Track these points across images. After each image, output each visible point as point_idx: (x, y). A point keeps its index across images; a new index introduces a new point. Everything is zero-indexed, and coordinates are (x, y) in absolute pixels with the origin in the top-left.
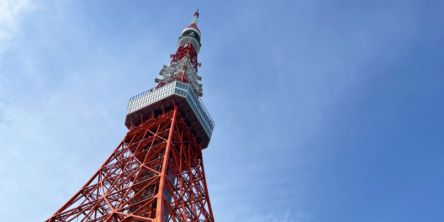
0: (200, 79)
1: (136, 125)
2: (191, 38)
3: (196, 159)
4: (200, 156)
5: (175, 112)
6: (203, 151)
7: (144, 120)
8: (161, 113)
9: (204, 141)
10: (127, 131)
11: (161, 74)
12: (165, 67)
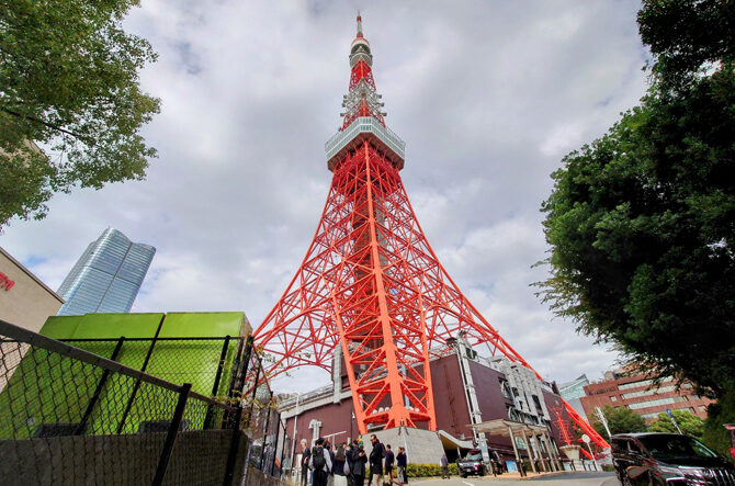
0: (380, 97)
1: (338, 168)
2: (361, 54)
3: (395, 182)
4: (399, 181)
5: (366, 149)
6: (401, 173)
7: (343, 162)
8: (354, 151)
9: (398, 163)
10: (332, 175)
11: (344, 106)
12: (345, 97)
